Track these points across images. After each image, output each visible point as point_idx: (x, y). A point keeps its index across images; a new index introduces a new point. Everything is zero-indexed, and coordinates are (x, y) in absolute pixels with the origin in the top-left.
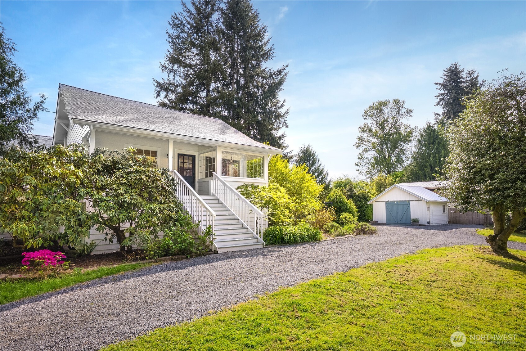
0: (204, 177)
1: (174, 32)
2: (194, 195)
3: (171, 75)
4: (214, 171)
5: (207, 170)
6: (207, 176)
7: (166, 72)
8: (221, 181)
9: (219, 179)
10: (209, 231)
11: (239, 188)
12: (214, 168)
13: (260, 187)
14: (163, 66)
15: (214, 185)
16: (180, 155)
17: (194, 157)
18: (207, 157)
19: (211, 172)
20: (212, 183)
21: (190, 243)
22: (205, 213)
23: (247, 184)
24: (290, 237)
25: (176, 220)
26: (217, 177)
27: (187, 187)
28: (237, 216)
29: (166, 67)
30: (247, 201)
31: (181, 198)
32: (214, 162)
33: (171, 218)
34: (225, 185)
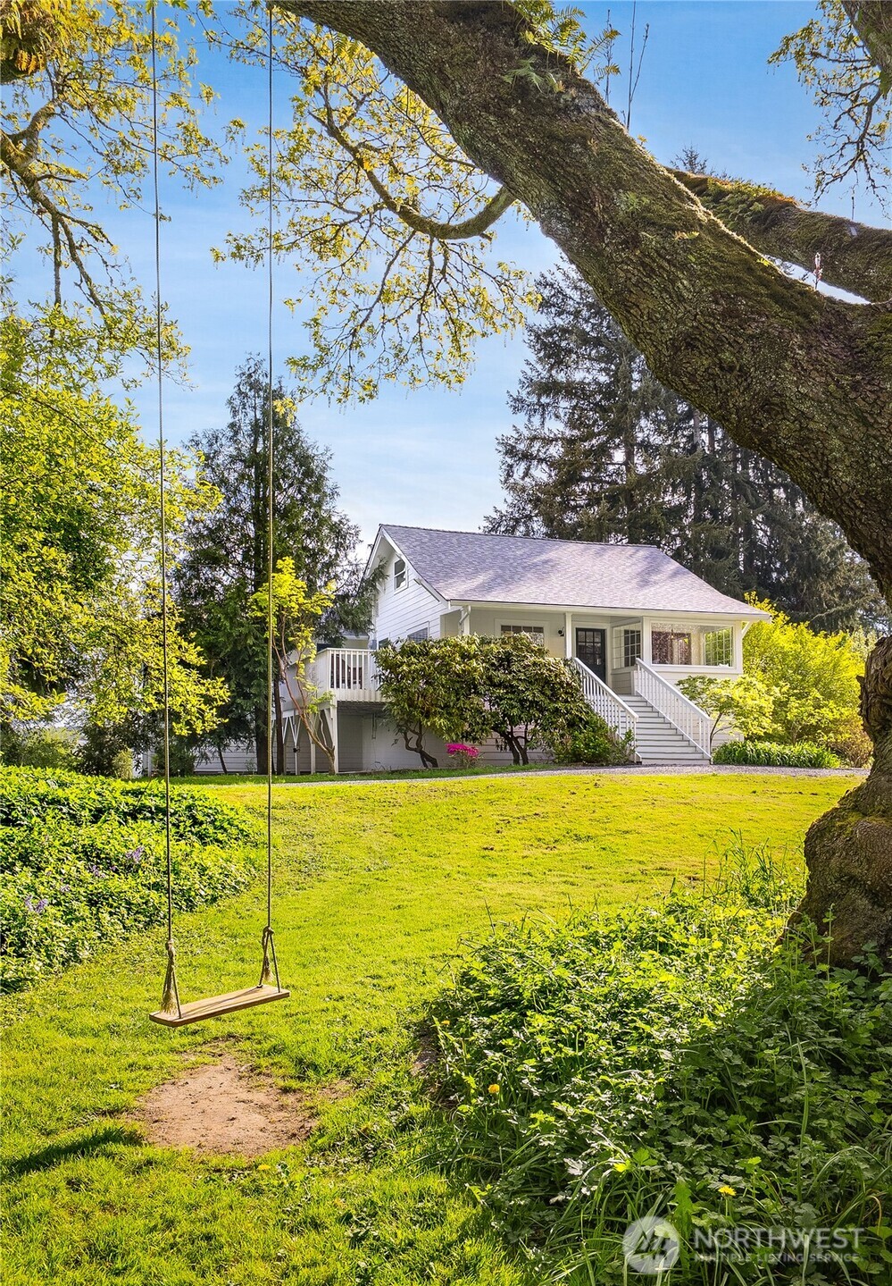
0: (623, 665)
1: (543, 321)
2: (607, 693)
3: (536, 420)
4: (639, 657)
5: (626, 653)
6: (627, 665)
7: (523, 413)
8: (650, 672)
9: (646, 669)
10: (629, 736)
11: (680, 683)
12: (639, 652)
13: (719, 681)
14: (516, 400)
15: (640, 680)
16: (578, 630)
17: (602, 632)
18: (626, 632)
19: (633, 659)
20: (635, 676)
21: (605, 748)
22: (624, 714)
23: (694, 676)
24: (758, 755)
25: (587, 723)
26: (642, 666)
27: (597, 683)
28: (675, 724)
29: (522, 401)
30: (692, 703)
31: (589, 698)
32: (639, 641)
33: (581, 719)
34: (657, 678)
